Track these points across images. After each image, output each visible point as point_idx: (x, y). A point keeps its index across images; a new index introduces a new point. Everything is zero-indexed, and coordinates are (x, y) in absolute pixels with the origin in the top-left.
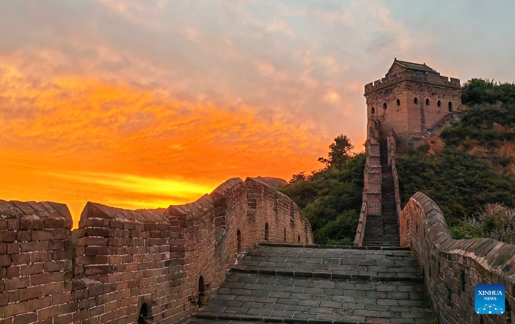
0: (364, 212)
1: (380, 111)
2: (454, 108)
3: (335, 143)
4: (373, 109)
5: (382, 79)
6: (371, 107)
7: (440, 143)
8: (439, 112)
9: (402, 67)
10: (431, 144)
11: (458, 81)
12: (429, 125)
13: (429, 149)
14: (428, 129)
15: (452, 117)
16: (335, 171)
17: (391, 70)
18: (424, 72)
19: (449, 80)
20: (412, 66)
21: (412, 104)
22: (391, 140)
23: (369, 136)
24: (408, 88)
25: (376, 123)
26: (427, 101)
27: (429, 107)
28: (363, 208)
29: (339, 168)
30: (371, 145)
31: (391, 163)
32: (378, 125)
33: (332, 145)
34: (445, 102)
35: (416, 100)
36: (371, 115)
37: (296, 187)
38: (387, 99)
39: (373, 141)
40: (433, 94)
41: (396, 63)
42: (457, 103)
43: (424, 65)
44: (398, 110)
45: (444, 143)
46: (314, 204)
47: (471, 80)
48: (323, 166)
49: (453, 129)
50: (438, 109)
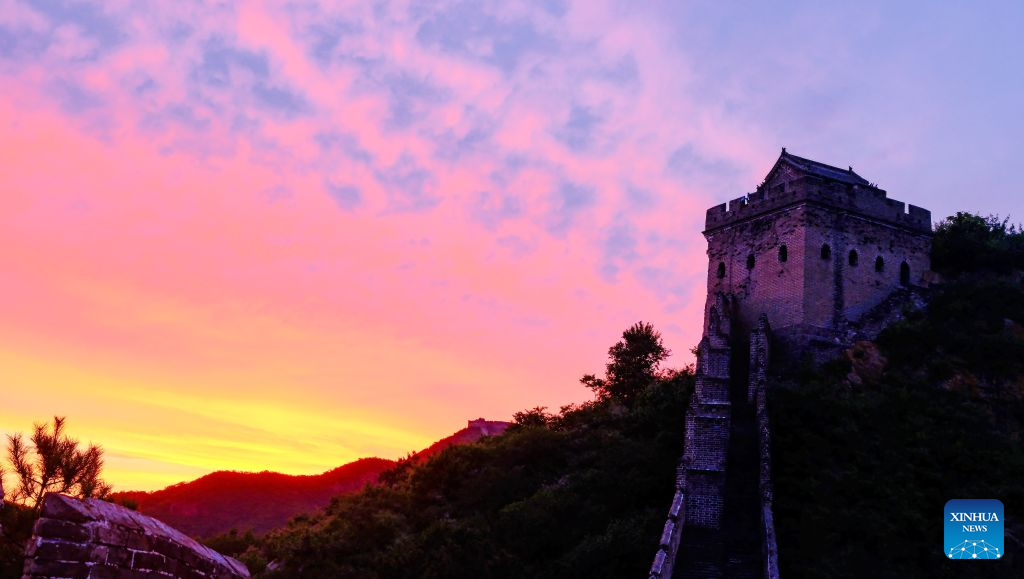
0: (675, 519)
1: (738, 272)
2: (914, 277)
3: (624, 341)
4: (722, 267)
5: (749, 195)
6: (717, 263)
7: (876, 357)
8: (878, 283)
9: (798, 171)
10: (854, 360)
11: (927, 214)
12: (851, 311)
13: (850, 371)
14: (851, 324)
15: (908, 299)
16: (616, 410)
17: (770, 178)
18: (850, 186)
19: (907, 211)
20: (821, 171)
21: (816, 259)
22: (758, 343)
23: (707, 328)
24: (810, 219)
25: (726, 302)
26: (853, 256)
27: (856, 269)
28: (676, 509)
29: (627, 403)
30: (712, 351)
31: (755, 397)
32: (730, 306)
33: (617, 348)
34: (892, 262)
35: (825, 252)
36: (717, 281)
37: (517, 443)
38: (757, 244)
39: (716, 342)
40: (867, 240)
41: (786, 160)
42: (919, 266)
43: (850, 172)
44: (782, 272)
45: (884, 359)
46: (555, 487)
47: (955, 216)
48: (590, 396)
49: (908, 326)
50: (876, 277)
